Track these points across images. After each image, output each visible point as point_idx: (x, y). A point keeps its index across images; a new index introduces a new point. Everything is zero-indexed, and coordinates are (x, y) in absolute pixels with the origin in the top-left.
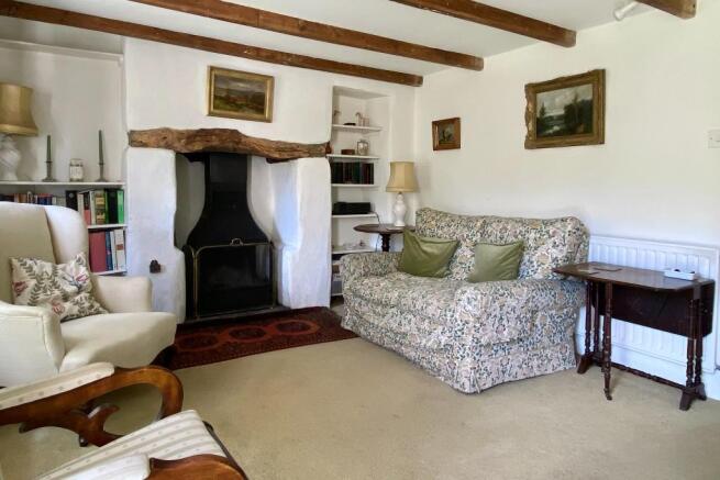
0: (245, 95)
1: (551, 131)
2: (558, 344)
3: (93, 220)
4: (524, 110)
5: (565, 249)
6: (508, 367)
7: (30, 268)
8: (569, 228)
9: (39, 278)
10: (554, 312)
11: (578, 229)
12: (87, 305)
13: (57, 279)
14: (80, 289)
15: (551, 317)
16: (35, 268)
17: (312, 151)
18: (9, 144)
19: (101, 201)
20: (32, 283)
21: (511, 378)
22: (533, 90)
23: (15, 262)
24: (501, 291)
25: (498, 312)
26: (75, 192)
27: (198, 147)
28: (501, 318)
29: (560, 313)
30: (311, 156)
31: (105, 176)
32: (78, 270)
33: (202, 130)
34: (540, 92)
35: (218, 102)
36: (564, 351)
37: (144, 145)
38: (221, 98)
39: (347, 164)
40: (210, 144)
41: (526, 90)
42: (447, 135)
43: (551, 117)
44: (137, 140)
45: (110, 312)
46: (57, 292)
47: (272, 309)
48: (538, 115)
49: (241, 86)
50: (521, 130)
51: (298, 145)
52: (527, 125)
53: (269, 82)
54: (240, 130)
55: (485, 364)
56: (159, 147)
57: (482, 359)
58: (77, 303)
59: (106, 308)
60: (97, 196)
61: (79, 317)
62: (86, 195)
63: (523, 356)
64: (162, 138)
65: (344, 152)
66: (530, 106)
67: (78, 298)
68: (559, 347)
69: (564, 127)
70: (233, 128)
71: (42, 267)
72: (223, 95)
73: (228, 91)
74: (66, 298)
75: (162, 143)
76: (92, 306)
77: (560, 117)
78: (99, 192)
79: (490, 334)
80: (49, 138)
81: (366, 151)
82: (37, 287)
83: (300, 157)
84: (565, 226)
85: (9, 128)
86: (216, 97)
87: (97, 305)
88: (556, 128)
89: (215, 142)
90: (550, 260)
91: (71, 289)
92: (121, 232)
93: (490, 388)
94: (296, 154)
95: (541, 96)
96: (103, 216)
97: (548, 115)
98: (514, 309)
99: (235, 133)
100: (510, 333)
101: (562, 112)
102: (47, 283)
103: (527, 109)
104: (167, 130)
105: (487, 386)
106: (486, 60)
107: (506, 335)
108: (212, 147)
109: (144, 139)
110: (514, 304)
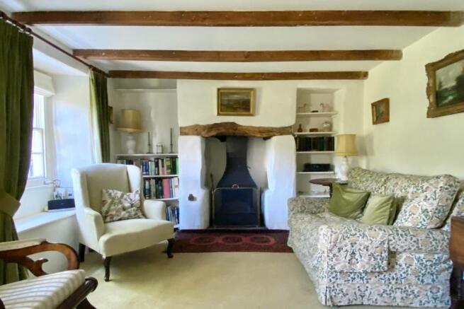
0: (237, 102)
1: (447, 101)
2: (428, 284)
3: (166, 173)
4: (426, 86)
5: (435, 203)
6: (367, 293)
7: (110, 194)
8: (441, 184)
9: (113, 199)
10: (422, 256)
11: (451, 186)
12: (133, 213)
13: (122, 200)
14: (132, 206)
15: (419, 259)
16: (113, 195)
17: (283, 131)
18: (130, 137)
19: (169, 163)
20: (109, 201)
21: (370, 302)
22: (432, 68)
23: (104, 191)
24: (353, 232)
25: (349, 247)
26: (158, 159)
27: (214, 133)
28: (353, 253)
29: (430, 257)
30: (281, 134)
31: (173, 150)
32: (135, 196)
33: (216, 124)
34: (438, 69)
35: (223, 107)
36: (434, 291)
37: (186, 134)
38: (224, 105)
39: (314, 139)
40: (220, 131)
41: (427, 70)
42: (381, 112)
43: (446, 89)
44: (184, 132)
45: (146, 217)
46: (120, 206)
47: (258, 228)
48: (437, 89)
49: (236, 97)
50: (425, 103)
51: (273, 128)
52: (429, 98)
53: (252, 92)
54: (236, 122)
55: (341, 287)
56: (193, 134)
57: (338, 281)
58: (129, 212)
59: (145, 216)
60: (167, 161)
61: (128, 219)
62: (163, 160)
63: (384, 287)
64: (195, 130)
65: (311, 130)
66: (431, 81)
67: (129, 210)
68: (429, 287)
69: (456, 96)
70: (231, 121)
71: (116, 193)
72: (226, 103)
73: (229, 100)
74: (124, 209)
75: (195, 133)
76: (136, 214)
77: (453, 88)
78: (168, 159)
79: (343, 264)
80: (149, 133)
81: (330, 129)
82: (112, 203)
83: (275, 135)
84: (438, 183)
85: (129, 130)
86: (221, 105)
87: (140, 214)
88: (451, 98)
89: (222, 130)
90: (420, 211)
91: (127, 205)
92: (176, 179)
93: (345, 306)
94: (271, 134)
95: (439, 72)
96: (169, 171)
97: (444, 87)
98: (367, 248)
99: (233, 124)
100: (364, 267)
101: (454, 84)
102: (116, 201)
103: (428, 84)
104: (197, 125)
105: (342, 304)
106: (404, 51)
107: (359, 267)
108: (221, 133)
109: (186, 131)
110: (367, 244)
